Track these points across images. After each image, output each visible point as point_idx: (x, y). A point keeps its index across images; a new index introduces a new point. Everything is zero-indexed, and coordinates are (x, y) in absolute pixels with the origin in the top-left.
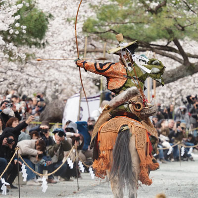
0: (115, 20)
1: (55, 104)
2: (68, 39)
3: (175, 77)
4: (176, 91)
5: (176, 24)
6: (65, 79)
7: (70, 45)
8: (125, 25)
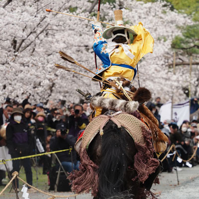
2: (160, 55)
6: (159, 89)
7: (161, 60)
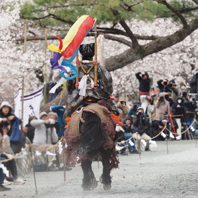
0: (55, 3)
2: (5, 27)
3: (124, 61)
5: (123, 4)
7: (7, 34)
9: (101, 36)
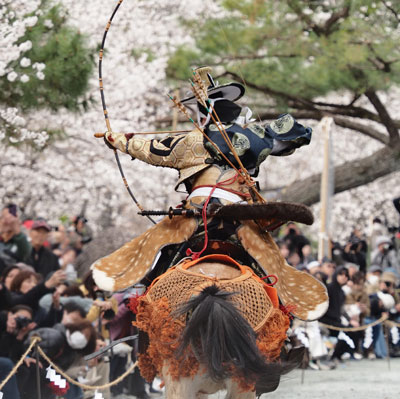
0: (238, 51)
1: (108, 238)
3: (371, 173)
4: (373, 204)
5: (373, 58)
8: (257, 61)
9: (328, 121)
